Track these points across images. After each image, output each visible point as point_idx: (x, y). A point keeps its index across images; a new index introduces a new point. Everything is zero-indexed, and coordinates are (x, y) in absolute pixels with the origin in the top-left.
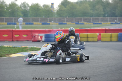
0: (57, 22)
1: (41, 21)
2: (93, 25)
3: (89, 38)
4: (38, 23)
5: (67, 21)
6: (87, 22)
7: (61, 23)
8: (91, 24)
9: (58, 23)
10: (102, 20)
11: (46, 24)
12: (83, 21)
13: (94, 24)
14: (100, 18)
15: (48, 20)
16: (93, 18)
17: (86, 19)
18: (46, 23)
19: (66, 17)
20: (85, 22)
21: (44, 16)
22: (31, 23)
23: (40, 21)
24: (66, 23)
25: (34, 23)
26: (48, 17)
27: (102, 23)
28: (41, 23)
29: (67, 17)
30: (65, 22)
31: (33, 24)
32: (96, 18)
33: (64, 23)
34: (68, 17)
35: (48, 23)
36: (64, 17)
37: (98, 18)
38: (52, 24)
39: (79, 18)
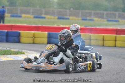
0: (56, 15)
1: (33, 13)
2: (106, 23)
4: (29, 16)
5: (70, 15)
6: (99, 17)
7: (61, 16)
8: (104, 21)
9: (56, 17)
10: (120, 17)
11: (40, 18)
12: (92, 16)
13: (108, 21)
14: (117, 13)
15: (43, 12)
17: (98, 14)
19: (70, 9)
20: (96, 17)
21: (38, 7)
22: (19, 14)
23: (31, 13)
24: (68, 17)
25: (23, 15)
26: (44, 8)
27: (119, 20)
28: (33, 16)
29: (72, 9)
30: (66, 15)
31: (20, 17)
32: (112, 12)
33: (66, 17)
34: (73, 9)
35: (43, 16)
36: (66, 9)
37: (114, 13)
38: (48, 18)
39: (87, 11)
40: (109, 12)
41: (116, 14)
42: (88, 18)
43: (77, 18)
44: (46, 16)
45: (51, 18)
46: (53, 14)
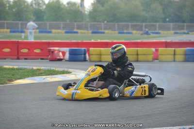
0: (89, 29)
1: (64, 28)
3: (139, 56)
4: (60, 31)
5: (105, 29)
6: (137, 30)
7: (95, 31)
9: (91, 31)
10: (161, 28)
11: (71, 33)
12: (130, 29)
14: (158, 24)
15: (76, 26)
16: (146, 24)
17: (135, 26)
18: (71, 31)
19: (103, 22)
20: (134, 30)
21: (68, 21)
22: (48, 30)
23: (62, 28)
24: (103, 31)
25: (53, 31)
26: (76, 22)
27: (160, 31)
28: (64, 31)
29: (106, 22)
30: (101, 29)
31: (50, 32)
32: (151, 23)
33: (100, 31)
34: (108, 22)
35: (75, 30)
36: (100, 22)
37: (154, 24)
38: (81, 33)
39: (124, 23)
40: (148, 23)
41: (156, 25)
42: (125, 31)
43: (113, 32)
44: (79, 31)
45: (85, 33)
46: (86, 28)
